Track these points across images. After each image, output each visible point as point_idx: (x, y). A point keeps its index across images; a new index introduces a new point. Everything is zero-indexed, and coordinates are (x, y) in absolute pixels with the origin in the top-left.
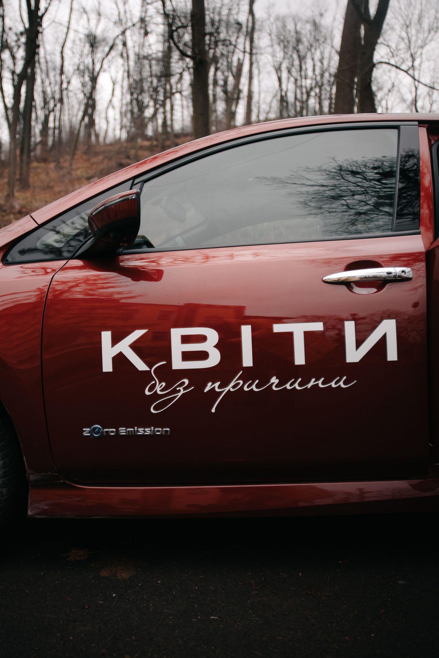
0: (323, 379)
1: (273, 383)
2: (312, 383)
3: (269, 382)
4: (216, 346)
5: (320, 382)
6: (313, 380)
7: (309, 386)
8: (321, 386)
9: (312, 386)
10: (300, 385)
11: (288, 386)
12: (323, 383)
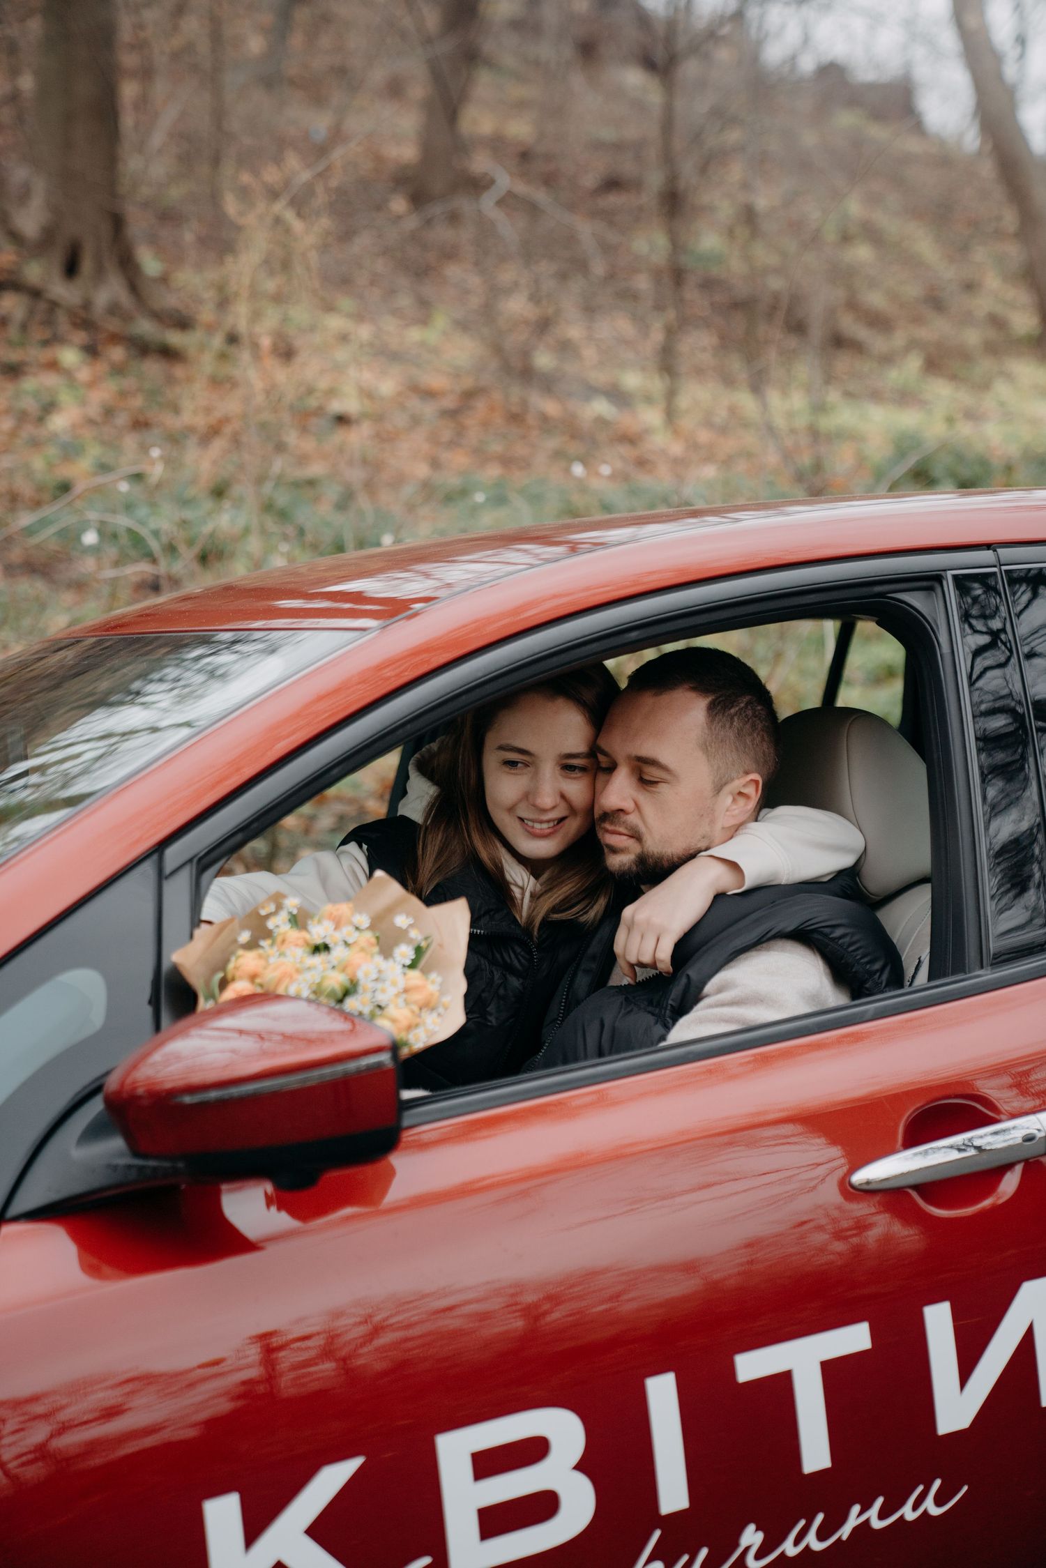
0: (880, 1501)
1: (747, 1549)
2: (853, 1521)
3: (737, 1545)
4: (579, 1467)
5: (873, 1512)
6: (856, 1509)
7: (845, 1532)
8: (877, 1524)
9: (856, 1530)
10: (821, 1536)
11: (789, 1548)
12: (882, 1515)
